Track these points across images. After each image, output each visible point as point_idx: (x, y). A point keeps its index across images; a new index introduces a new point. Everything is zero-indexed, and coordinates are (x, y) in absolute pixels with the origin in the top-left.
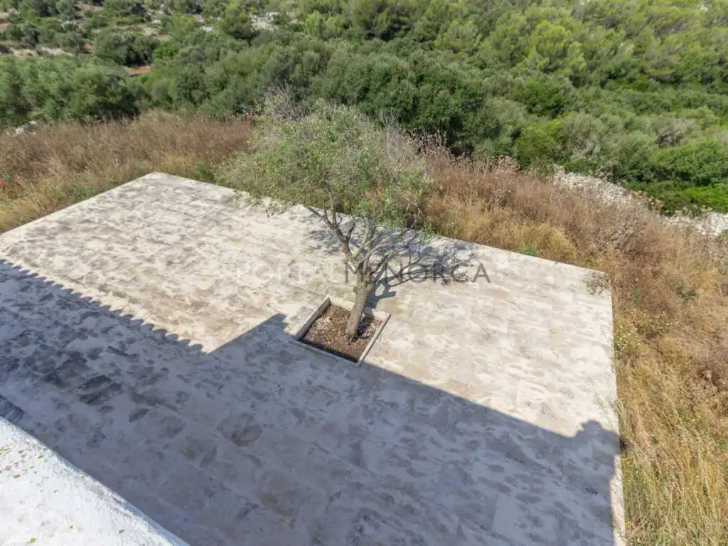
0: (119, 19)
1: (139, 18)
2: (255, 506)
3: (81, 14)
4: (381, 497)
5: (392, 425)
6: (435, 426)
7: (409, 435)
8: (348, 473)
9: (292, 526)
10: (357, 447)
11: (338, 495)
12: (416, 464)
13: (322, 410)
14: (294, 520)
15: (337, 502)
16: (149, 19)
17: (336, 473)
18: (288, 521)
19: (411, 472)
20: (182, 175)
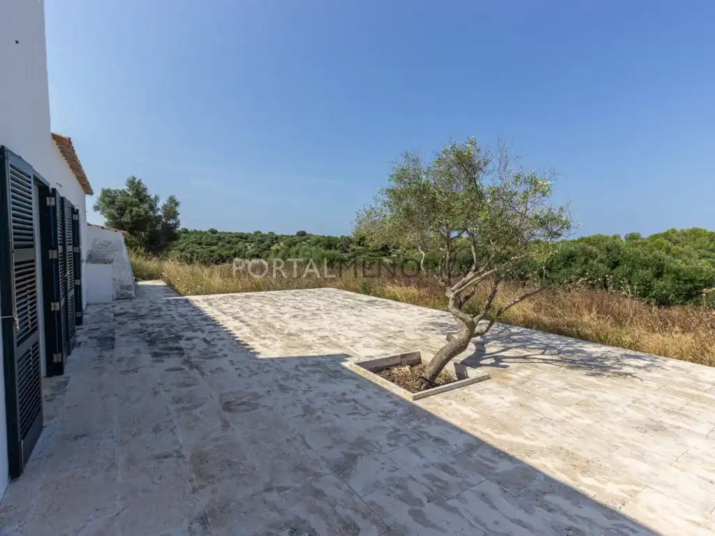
0: (371, 254)
1: (383, 253)
2: (181, 456)
3: (349, 250)
4: (341, 520)
5: (422, 457)
6: (499, 483)
7: (445, 476)
8: (318, 476)
9: (194, 491)
10: (352, 459)
11: (281, 489)
12: (430, 510)
13: (337, 416)
14: (202, 487)
15: (273, 497)
16: (390, 254)
17: (301, 468)
18: (196, 484)
19: (418, 516)
20: (343, 289)
